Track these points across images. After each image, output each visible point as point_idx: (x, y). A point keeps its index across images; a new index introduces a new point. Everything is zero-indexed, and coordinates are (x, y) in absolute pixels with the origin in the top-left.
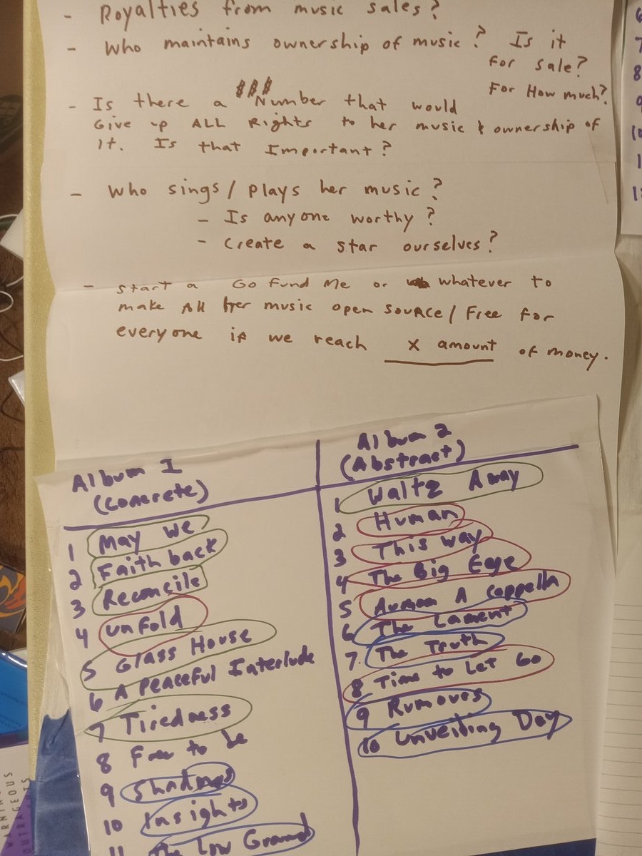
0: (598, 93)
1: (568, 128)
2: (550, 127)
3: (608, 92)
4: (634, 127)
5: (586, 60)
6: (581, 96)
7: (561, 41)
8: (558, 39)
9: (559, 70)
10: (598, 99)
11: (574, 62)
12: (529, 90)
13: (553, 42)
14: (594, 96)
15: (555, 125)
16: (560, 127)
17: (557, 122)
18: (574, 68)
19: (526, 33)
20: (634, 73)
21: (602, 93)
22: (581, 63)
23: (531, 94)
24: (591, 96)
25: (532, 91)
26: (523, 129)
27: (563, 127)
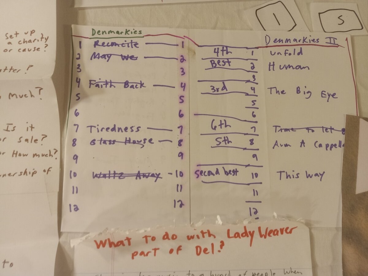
0: (52, 153)
1: (33, 173)
2: (23, 174)
3: (59, 153)
4: (71, 172)
5: (46, 136)
6: (43, 155)
7: (32, 127)
8: (30, 127)
9: (31, 142)
10: (52, 156)
11: (40, 138)
12: (13, 154)
13: (28, 128)
14: (50, 155)
15: (25, 172)
16: (28, 173)
17: (27, 170)
18: (39, 141)
19: (12, 124)
20: (72, 143)
21: (55, 153)
22: (43, 138)
23: (14, 155)
24: (49, 155)
25: (15, 154)
26: (7, 175)
27: (30, 173)
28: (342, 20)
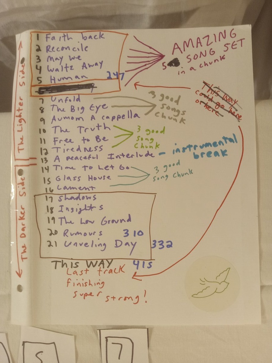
28: (40, 359)
